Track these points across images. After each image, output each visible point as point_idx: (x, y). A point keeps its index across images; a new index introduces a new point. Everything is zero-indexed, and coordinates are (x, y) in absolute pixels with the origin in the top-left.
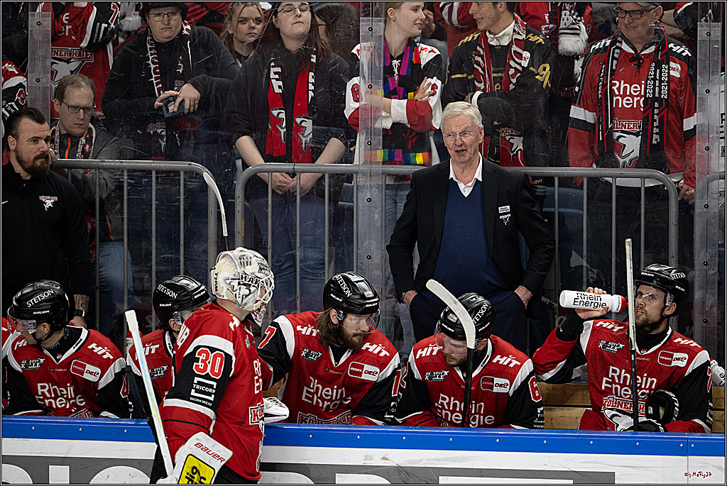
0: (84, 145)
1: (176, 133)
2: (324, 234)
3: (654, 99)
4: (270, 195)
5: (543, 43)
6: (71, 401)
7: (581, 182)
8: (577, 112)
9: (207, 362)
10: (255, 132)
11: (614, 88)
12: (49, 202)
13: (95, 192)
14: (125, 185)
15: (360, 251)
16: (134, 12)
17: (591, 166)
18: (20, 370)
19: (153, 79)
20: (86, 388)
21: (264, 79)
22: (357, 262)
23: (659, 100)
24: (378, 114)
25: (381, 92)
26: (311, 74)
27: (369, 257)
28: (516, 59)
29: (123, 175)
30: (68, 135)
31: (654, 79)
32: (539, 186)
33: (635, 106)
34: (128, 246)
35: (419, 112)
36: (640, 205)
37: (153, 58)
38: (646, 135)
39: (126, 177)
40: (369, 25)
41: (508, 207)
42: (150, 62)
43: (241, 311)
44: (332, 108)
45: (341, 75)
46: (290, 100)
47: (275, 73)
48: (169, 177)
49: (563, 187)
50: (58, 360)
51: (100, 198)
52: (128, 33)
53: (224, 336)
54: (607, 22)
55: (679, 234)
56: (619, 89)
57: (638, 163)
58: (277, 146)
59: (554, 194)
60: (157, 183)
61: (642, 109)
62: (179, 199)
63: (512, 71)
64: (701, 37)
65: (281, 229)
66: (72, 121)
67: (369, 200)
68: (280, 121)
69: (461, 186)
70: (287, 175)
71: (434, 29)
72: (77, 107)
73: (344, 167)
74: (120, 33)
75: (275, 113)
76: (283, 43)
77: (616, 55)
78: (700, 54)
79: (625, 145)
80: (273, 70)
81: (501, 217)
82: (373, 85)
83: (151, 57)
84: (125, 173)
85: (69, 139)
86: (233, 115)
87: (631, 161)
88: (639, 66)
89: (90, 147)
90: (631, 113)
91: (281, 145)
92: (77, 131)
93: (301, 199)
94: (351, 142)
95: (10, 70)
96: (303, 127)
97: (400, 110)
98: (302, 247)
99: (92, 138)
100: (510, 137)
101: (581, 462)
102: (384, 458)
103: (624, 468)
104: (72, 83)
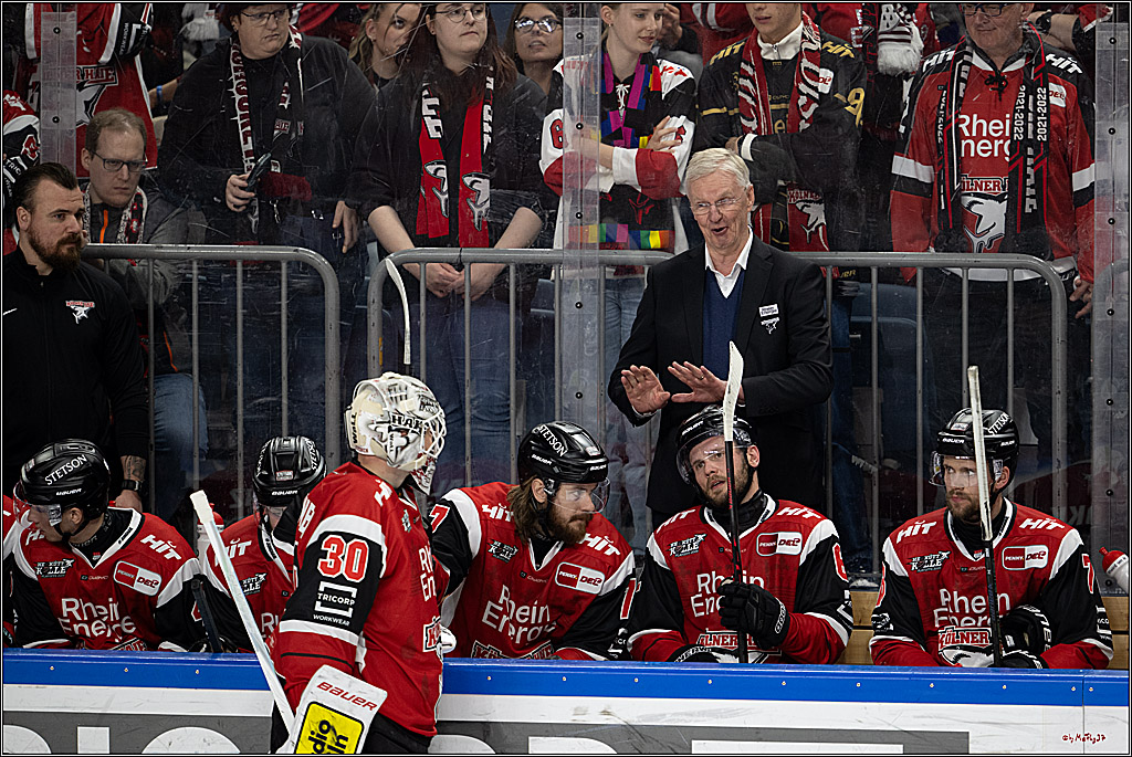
0: (130, 222)
1: (274, 202)
2: (509, 359)
3: (1027, 142)
4: (423, 298)
5: (852, 56)
6: (114, 627)
7: (912, 275)
8: (903, 166)
9: (340, 557)
10: (399, 198)
11: (963, 126)
12: (81, 310)
13: (148, 295)
14: (195, 284)
15: (564, 386)
16: (207, 11)
17: (927, 250)
18: (35, 577)
19: (238, 118)
20: (137, 606)
21: (412, 117)
22: (561, 403)
23: (1034, 143)
24: (592, 170)
25: (597, 134)
26: (487, 108)
27: (579, 395)
28: (808, 80)
29: (191, 269)
30: (105, 206)
31: (1026, 111)
32: (846, 282)
33: (996, 154)
34: (200, 379)
35: (655, 168)
36: (1007, 310)
37: (239, 84)
38: (1014, 200)
39: (195, 272)
40: (577, 29)
41: (775, 307)
42: (234, 90)
43: (396, 472)
44: (519, 161)
45: (534, 108)
46: (454, 149)
47: (430, 107)
48: (264, 271)
49: (884, 283)
50: (94, 563)
51: (155, 304)
52: (199, 43)
53: (367, 514)
54: (953, 23)
55: (1068, 355)
56: (969, 128)
57: (1000, 245)
58: (434, 221)
59: (871, 293)
60: (244, 281)
61: (1007, 159)
62: (280, 305)
63: (802, 100)
64: (1101, 45)
65: (441, 352)
66: (109, 183)
67: (580, 306)
68: (439, 181)
70: (448, 266)
71: (680, 35)
72: (117, 162)
73: (540, 254)
74: (185, 44)
75: (431, 169)
76: (441, 59)
77: (963, 75)
78: (1100, 72)
79: (981, 217)
80: (426, 102)
81: (763, 323)
82: (584, 123)
83: (235, 83)
84: (195, 265)
85: (106, 212)
86: (364, 173)
87: (991, 241)
88: (1000, 91)
89: (139, 224)
90: (990, 166)
91: (440, 221)
92: (119, 199)
93: (472, 303)
94: (550, 214)
95: (13, 104)
96: (476, 191)
97: (625, 164)
98: (474, 381)
99: (142, 209)
100: (802, 204)
101: (915, 717)
102: (605, 713)
103: (983, 725)
104: (110, 124)
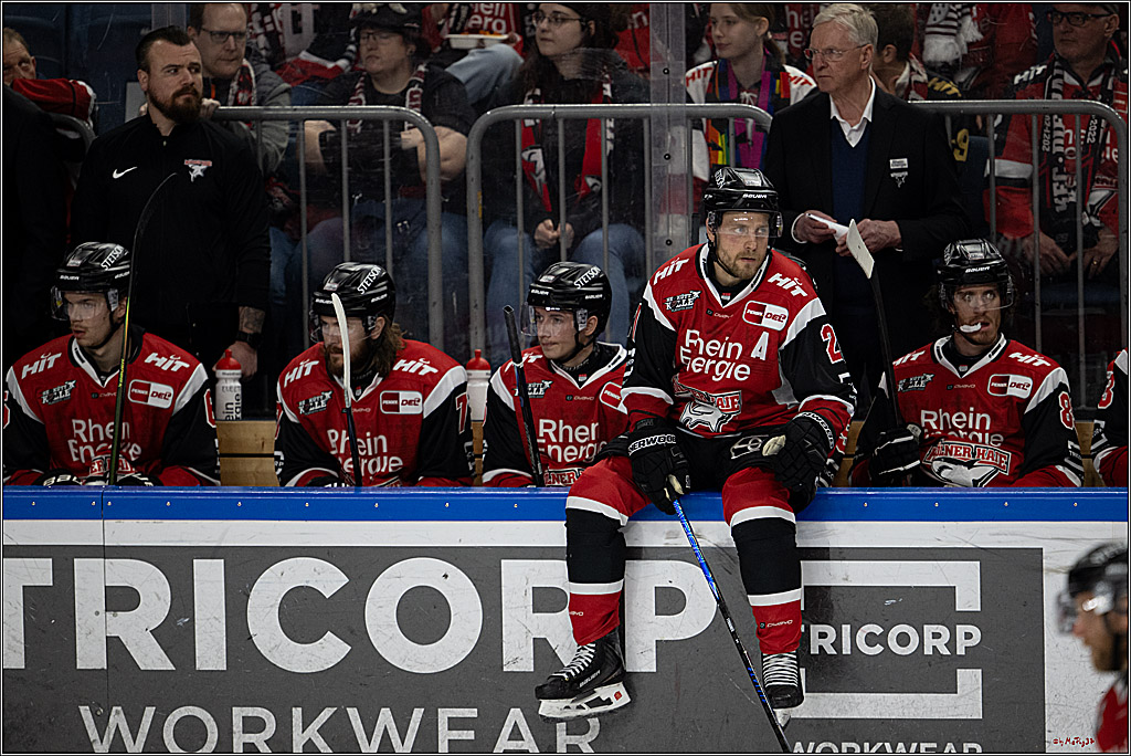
0: (236, 96)
12: (198, 169)
15: (655, 235)
22: (652, 251)
41: (905, 160)
60: (349, 140)
62: (383, 162)
66: (217, 55)
67: (668, 157)
69: (846, 128)
72: (224, 34)
77: (1055, 87)
81: (892, 175)
92: (229, 69)
101: (991, 535)
103: (1057, 541)
